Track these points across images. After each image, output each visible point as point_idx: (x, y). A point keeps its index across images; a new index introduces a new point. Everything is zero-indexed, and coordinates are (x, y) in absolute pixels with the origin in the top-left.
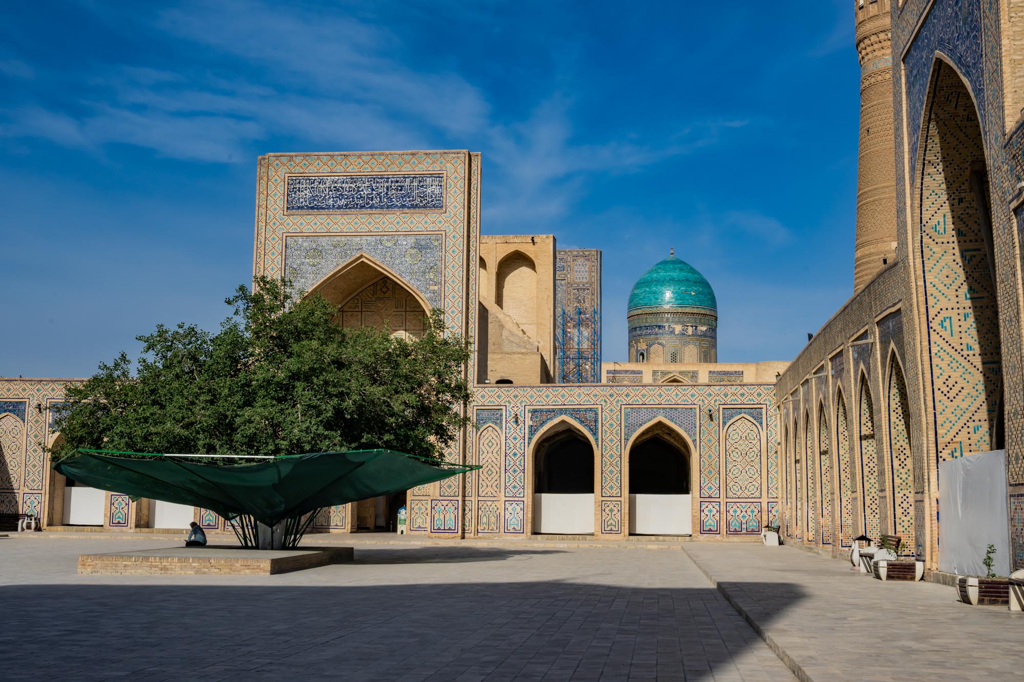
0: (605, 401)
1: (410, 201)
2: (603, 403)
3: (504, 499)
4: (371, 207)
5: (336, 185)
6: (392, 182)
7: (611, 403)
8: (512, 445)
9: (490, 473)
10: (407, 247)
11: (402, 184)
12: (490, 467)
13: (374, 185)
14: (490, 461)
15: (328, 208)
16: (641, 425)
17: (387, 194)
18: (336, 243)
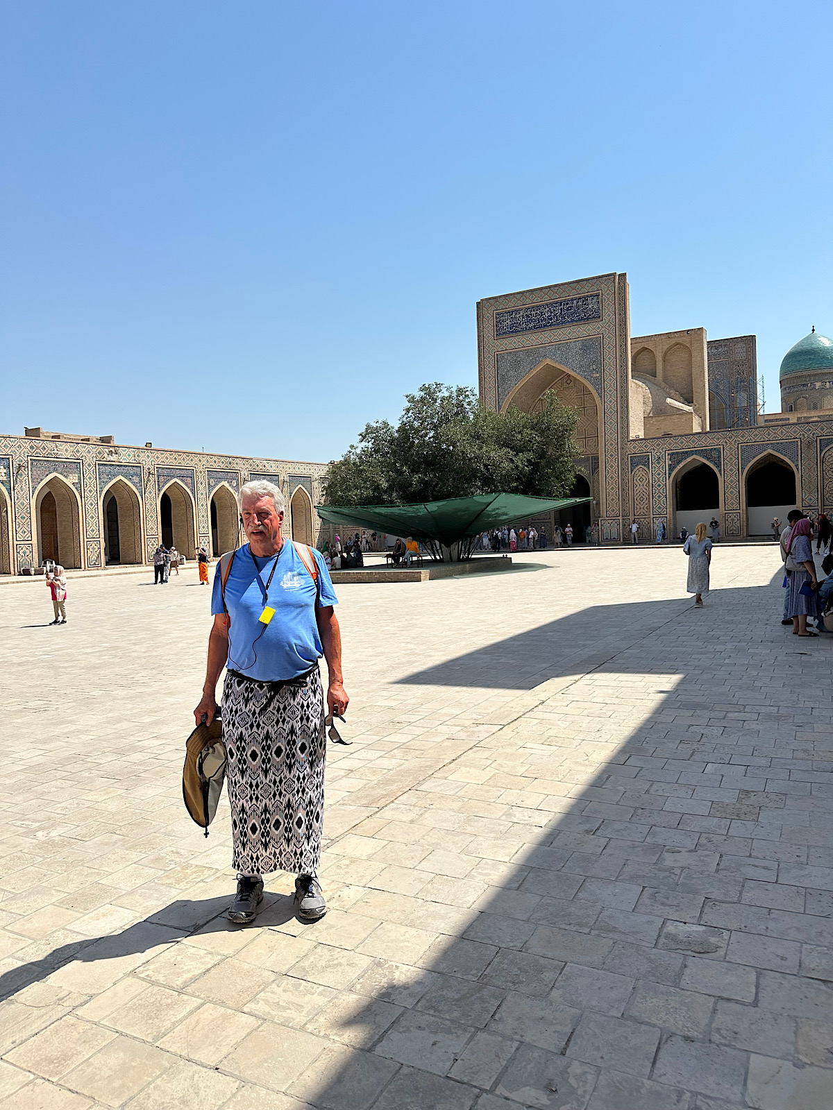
0: (726, 442)
1: (577, 316)
2: (725, 444)
3: (652, 516)
4: (551, 325)
7: (731, 443)
8: (657, 479)
9: (642, 499)
10: (577, 350)
11: (571, 305)
12: (642, 495)
14: (641, 491)
15: (523, 330)
16: (754, 457)
17: (561, 313)
18: (528, 353)
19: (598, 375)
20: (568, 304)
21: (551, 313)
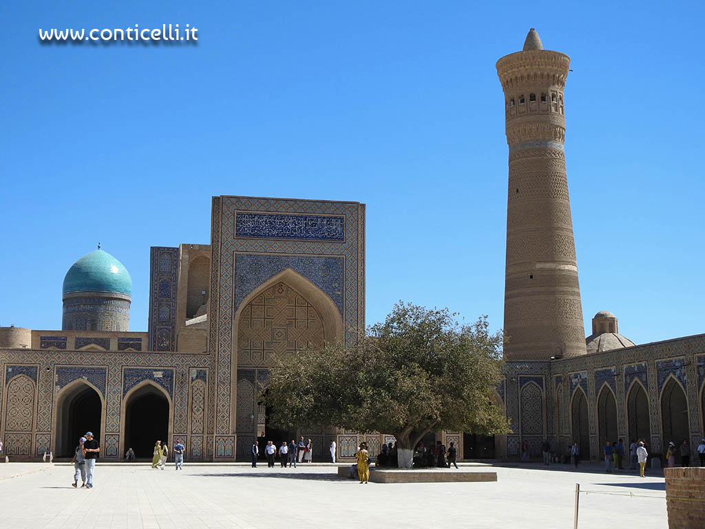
1: (321, 233)
10: (319, 265)
11: (315, 222)
13: (296, 221)
17: (305, 228)
18: (271, 259)
19: (340, 293)
20: (312, 220)
21: (296, 225)
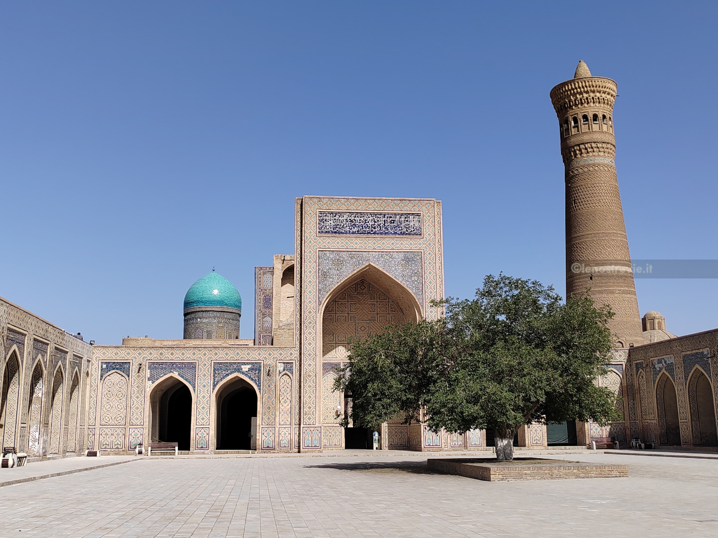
1: (399, 230)
4: (374, 233)
5: (351, 218)
6: (387, 217)
10: (399, 260)
11: (394, 219)
13: (375, 219)
15: (346, 233)
17: (384, 225)
18: (352, 256)
